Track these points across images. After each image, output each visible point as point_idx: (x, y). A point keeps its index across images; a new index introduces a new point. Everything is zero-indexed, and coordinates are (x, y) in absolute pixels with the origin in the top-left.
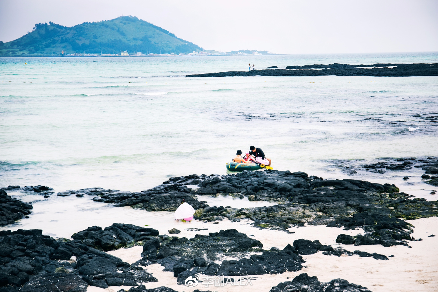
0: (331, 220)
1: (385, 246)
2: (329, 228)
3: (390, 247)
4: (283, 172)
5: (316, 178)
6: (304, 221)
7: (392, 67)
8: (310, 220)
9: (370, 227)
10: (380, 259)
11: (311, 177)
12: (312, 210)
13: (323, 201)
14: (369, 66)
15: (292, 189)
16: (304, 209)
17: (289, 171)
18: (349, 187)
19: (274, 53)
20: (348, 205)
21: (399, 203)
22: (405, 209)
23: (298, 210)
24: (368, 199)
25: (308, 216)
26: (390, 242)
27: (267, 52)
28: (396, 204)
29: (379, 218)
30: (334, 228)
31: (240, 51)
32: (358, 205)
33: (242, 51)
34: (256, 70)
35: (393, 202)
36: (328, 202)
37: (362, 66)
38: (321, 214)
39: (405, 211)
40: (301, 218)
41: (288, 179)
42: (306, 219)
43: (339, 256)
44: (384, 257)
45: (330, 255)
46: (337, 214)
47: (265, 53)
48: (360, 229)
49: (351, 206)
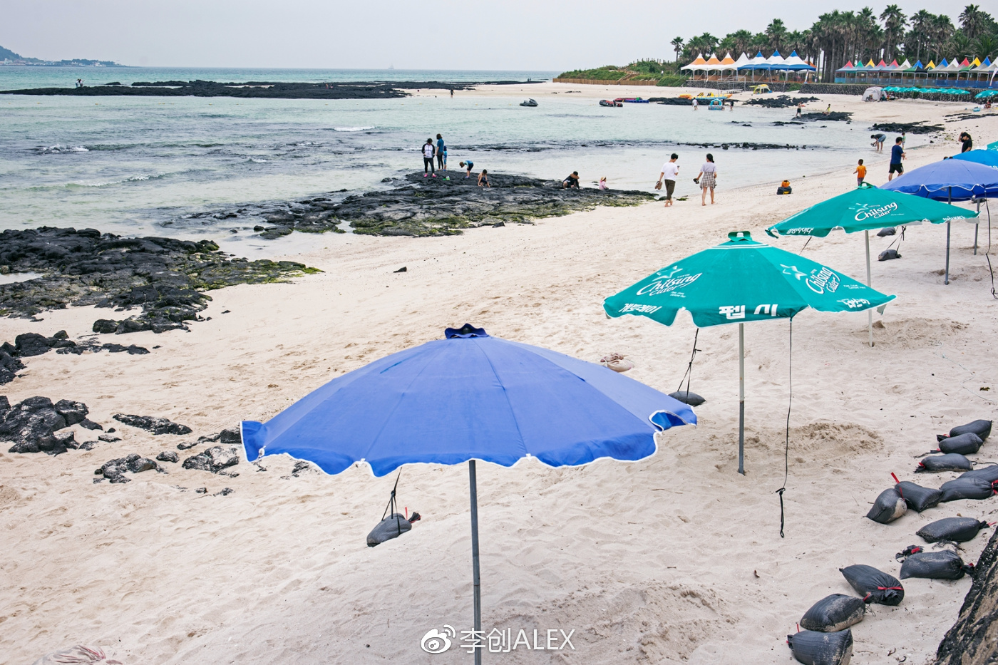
0: (105, 297)
1: (155, 332)
2: (98, 309)
3: (163, 334)
4: (63, 229)
5: (111, 236)
6: (67, 301)
7: (267, 87)
8: (76, 298)
9: (151, 305)
10: (137, 353)
11: (105, 235)
12: (82, 284)
13: (101, 271)
14: (240, 84)
15: (67, 254)
16: (71, 284)
17: (73, 228)
18: (147, 248)
19: (123, 64)
20: (135, 274)
21: (204, 267)
22: (210, 275)
23: (60, 286)
24: (166, 265)
25: (74, 294)
26: (162, 327)
27: (112, 63)
28: (201, 268)
29: (166, 291)
30: (104, 308)
31: (74, 61)
32: (149, 273)
33: (78, 61)
34: (85, 87)
35: (197, 267)
36: (109, 271)
37: (232, 84)
38: (95, 289)
39: (208, 279)
40: (61, 297)
41: (65, 241)
42: (70, 297)
43: (79, 354)
44: (143, 351)
45: (66, 353)
46: (116, 288)
47: (110, 64)
48: (138, 308)
49: (140, 275)
